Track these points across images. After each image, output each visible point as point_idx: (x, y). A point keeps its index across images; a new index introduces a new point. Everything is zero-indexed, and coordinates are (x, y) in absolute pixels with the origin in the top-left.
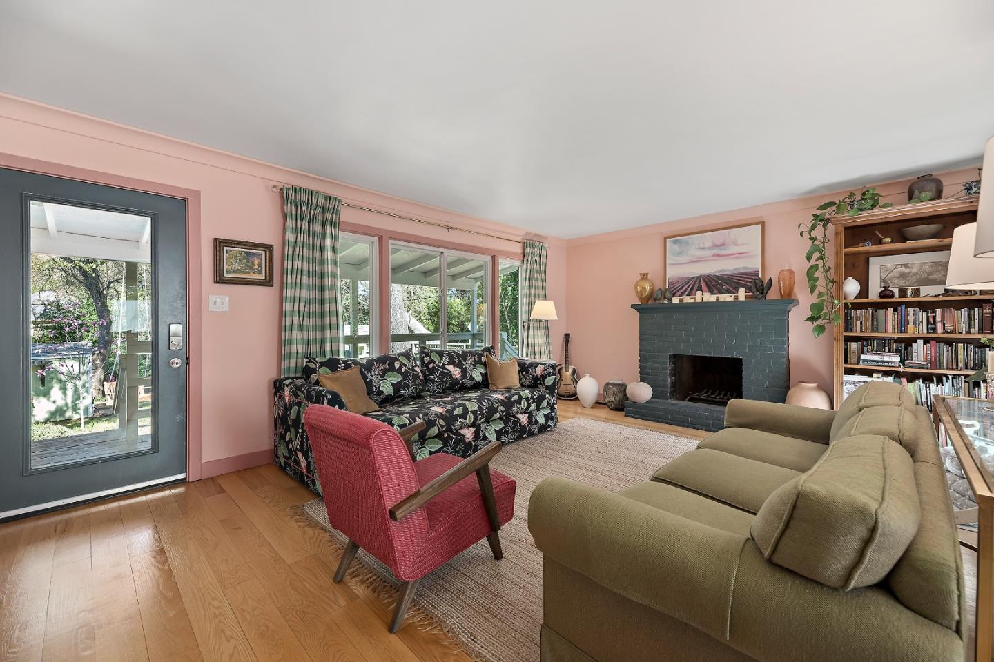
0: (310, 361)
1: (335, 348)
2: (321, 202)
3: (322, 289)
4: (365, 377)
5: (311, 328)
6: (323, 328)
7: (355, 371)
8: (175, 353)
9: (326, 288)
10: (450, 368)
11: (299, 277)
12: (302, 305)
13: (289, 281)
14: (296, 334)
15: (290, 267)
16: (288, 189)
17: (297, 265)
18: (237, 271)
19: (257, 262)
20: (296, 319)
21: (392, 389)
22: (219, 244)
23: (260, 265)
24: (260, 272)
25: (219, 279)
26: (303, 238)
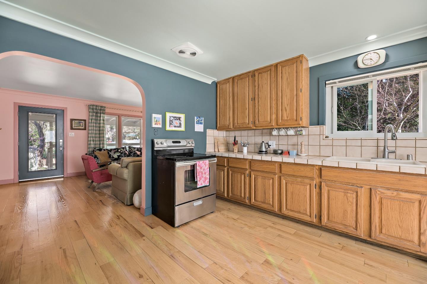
0: (94, 149)
1: (103, 146)
2: (100, 108)
3: (100, 130)
4: (108, 153)
5: (96, 141)
6: (100, 141)
7: (106, 151)
8: (61, 147)
9: (101, 130)
10: (137, 152)
11: (93, 128)
12: (94, 135)
13: (90, 129)
14: (92, 142)
15: (90, 125)
16: (90, 105)
17: (92, 125)
18: (76, 127)
19: (82, 124)
20: (92, 138)
21: (117, 156)
22: (72, 120)
23: (83, 125)
24: (83, 126)
25: (72, 128)
26: (94, 118)
